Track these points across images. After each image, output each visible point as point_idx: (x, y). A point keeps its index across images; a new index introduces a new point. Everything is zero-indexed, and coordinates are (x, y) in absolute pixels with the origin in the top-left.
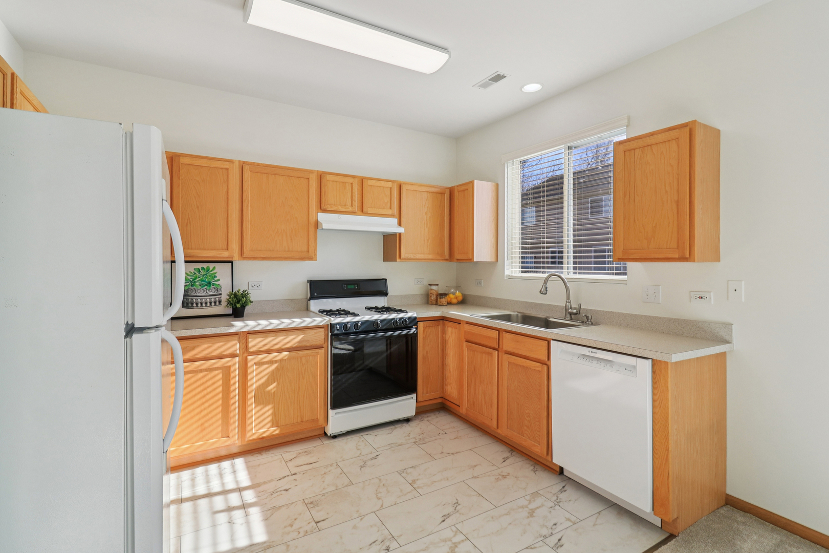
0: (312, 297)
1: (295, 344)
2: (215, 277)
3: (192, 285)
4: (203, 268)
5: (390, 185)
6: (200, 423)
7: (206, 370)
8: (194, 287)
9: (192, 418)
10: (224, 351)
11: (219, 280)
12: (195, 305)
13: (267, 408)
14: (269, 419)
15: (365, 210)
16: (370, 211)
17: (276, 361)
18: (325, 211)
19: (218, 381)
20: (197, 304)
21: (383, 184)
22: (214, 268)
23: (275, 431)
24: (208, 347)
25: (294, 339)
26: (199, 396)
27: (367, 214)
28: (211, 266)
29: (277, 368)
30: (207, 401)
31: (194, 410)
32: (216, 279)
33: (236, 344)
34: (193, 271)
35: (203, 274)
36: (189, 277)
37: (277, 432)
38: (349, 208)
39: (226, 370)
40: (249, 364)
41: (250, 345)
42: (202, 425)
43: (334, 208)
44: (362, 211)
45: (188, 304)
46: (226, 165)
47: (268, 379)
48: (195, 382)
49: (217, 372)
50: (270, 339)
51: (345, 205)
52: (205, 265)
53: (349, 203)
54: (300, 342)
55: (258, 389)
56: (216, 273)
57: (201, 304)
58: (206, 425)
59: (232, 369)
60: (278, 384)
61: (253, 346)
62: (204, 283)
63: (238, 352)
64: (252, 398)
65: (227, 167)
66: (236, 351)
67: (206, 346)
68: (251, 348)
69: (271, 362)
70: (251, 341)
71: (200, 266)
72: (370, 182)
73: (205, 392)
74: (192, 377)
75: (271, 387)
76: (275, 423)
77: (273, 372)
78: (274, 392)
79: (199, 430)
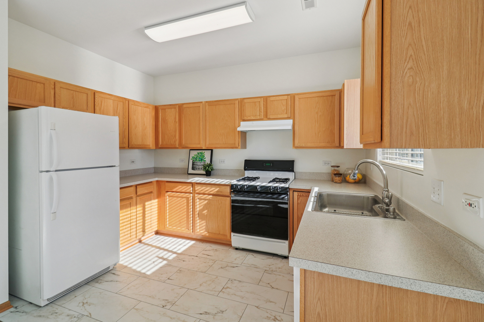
0: (245, 169)
1: (215, 192)
2: (204, 156)
3: (196, 160)
4: (200, 153)
5: (286, 97)
6: (179, 219)
7: (181, 197)
8: (196, 161)
9: (177, 216)
10: (187, 190)
11: (205, 158)
12: (196, 169)
13: (203, 222)
14: (204, 227)
15: (268, 117)
16: (271, 117)
17: (207, 200)
18: (244, 120)
19: (185, 203)
20: (197, 168)
21: (281, 98)
22: (204, 152)
23: (206, 234)
24: (181, 188)
25: (214, 189)
26: (179, 208)
27: (270, 119)
28: (203, 151)
29: (207, 203)
30: (181, 211)
31: (177, 213)
32: (204, 158)
33: (191, 188)
34: (197, 154)
35: (200, 155)
36: (195, 157)
37: (207, 235)
38: (258, 117)
39: (188, 199)
40: (196, 198)
41: (196, 189)
42: (180, 221)
43: (249, 118)
44: (267, 117)
45: (194, 168)
46: (198, 105)
47: (204, 207)
48: (177, 201)
49: (185, 199)
50: (204, 188)
51: (256, 116)
52: (201, 151)
53: (258, 114)
54: (217, 191)
55: (199, 211)
56: (204, 155)
57: (198, 168)
58: (181, 221)
59: (190, 199)
60: (208, 211)
61: (197, 190)
62: (200, 159)
63: (192, 191)
64: (197, 214)
65: (199, 106)
66: (191, 191)
67: (180, 186)
68: (196, 191)
69: (205, 200)
70: (197, 187)
71: (199, 151)
72: (272, 99)
73: (181, 207)
74: (176, 199)
75: (205, 212)
76: (207, 230)
77: (206, 204)
78: (207, 215)
79: (179, 223)
